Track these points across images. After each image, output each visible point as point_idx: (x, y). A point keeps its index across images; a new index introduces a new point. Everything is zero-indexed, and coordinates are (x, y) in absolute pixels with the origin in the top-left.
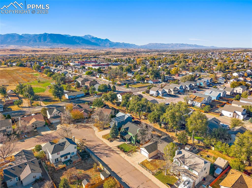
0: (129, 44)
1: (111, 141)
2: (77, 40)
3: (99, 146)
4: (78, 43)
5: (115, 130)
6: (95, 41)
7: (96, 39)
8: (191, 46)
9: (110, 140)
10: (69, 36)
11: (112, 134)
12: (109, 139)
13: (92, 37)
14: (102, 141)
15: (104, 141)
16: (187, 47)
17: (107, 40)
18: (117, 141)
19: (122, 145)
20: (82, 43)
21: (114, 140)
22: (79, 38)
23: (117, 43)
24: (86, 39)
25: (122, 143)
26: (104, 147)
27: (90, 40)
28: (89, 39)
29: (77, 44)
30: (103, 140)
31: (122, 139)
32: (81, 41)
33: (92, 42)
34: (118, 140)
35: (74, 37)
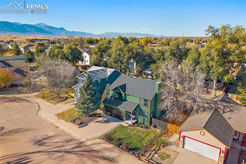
0: (85, 33)
1: (82, 124)
2: (28, 28)
3: (44, 141)
4: (30, 31)
5: (90, 93)
6: (49, 30)
7: (50, 28)
8: (144, 36)
9: (79, 122)
10: (19, 24)
11: (83, 104)
12: (74, 121)
13: (46, 25)
14: (54, 128)
15: (62, 127)
16: (140, 36)
17: (62, 29)
18: (98, 122)
19: (115, 131)
20: (35, 31)
21: (91, 121)
22: (30, 26)
23: (73, 32)
24: (38, 27)
25: (113, 125)
26: (61, 144)
27: (44, 29)
28: (42, 28)
29: (29, 33)
30: (58, 125)
31: (111, 115)
32: (33, 29)
33: (46, 30)
34: (101, 119)
35: (24, 25)
